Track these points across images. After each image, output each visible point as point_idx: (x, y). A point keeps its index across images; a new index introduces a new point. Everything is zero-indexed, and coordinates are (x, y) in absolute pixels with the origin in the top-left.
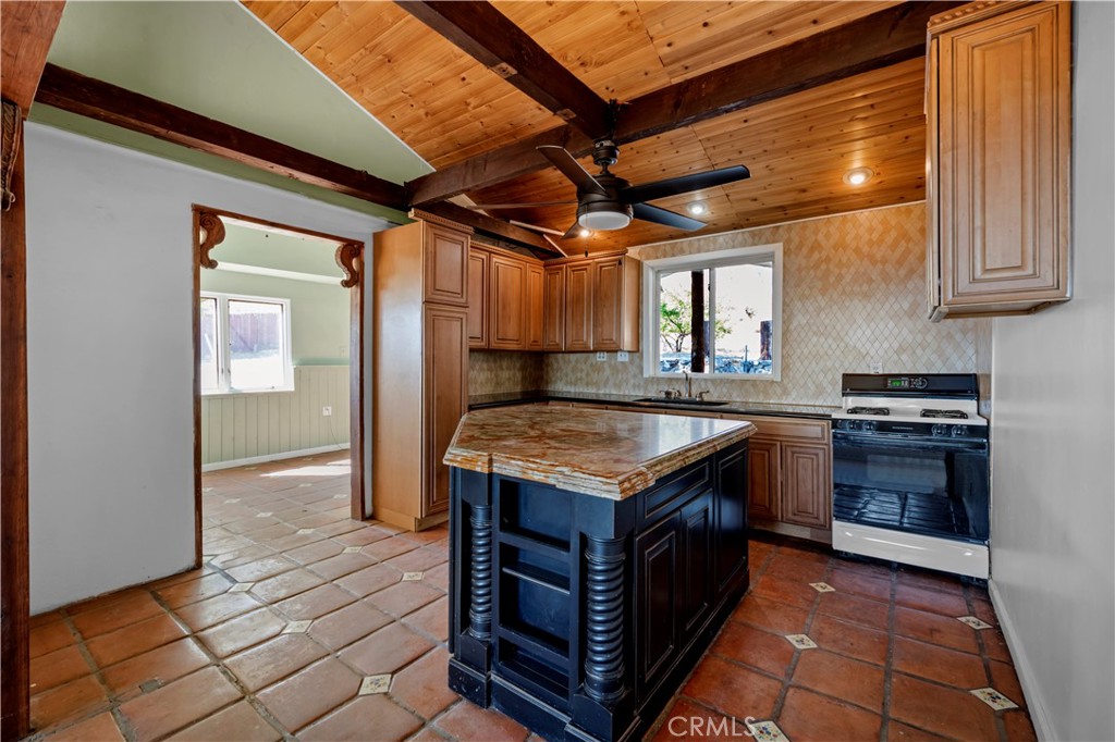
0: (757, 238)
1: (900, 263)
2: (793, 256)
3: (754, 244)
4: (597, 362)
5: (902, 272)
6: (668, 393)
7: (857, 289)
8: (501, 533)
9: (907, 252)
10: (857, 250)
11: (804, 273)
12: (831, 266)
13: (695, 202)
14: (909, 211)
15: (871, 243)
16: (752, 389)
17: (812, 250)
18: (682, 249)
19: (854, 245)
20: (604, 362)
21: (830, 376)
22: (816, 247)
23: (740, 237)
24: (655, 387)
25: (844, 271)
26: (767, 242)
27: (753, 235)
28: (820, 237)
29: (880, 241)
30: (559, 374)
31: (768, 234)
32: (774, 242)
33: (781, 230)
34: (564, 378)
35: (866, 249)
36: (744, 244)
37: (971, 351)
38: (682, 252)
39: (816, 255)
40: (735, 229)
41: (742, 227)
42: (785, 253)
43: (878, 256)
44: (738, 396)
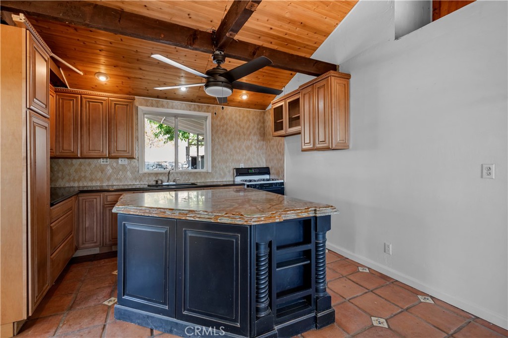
0: (200, 109)
1: (247, 129)
2: (215, 120)
3: (199, 111)
4: (100, 165)
5: (248, 133)
6: (157, 182)
7: (236, 137)
8: (278, 251)
9: (249, 126)
10: (236, 122)
11: (219, 127)
12: (228, 127)
14: (250, 112)
15: (240, 120)
16: (199, 176)
18: (162, 104)
19: (235, 120)
20: (107, 165)
21: (228, 169)
22: (223, 118)
23: (193, 106)
24: (147, 179)
25: (232, 129)
26: (205, 112)
27: (199, 107)
29: (242, 120)
30: (60, 175)
31: (205, 108)
32: (207, 112)
33: (210, 108)
34: (67, 177)
35: (238, 122)
36: (194, 110)
38: (163, 106)
39: (223, 121)
40: (192, 102)
41: (195, 102)
42: (212, 118)
43: (242, 126)
44: (193, 180)
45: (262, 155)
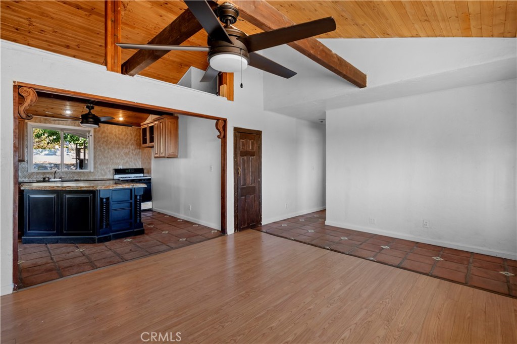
1: (126, 141)
5: (126, 143)
7: (115, 146)
9: (127, 138)
10: (115, 135)
11: (100, 139)
12: (109, 138)
13: (67, 110)
16: (82, 175)
17: (103, 133)
19: (114, 134)
21: (108, 170)
24: (35, 176)
25: (112, 140)
28: (105, 129)
29: (121, 134)
35: (118, 135)
37: (140, 163)
39: (104, 134)
42: (94, 132)
43: (121, 138)
45: (138, 160)
